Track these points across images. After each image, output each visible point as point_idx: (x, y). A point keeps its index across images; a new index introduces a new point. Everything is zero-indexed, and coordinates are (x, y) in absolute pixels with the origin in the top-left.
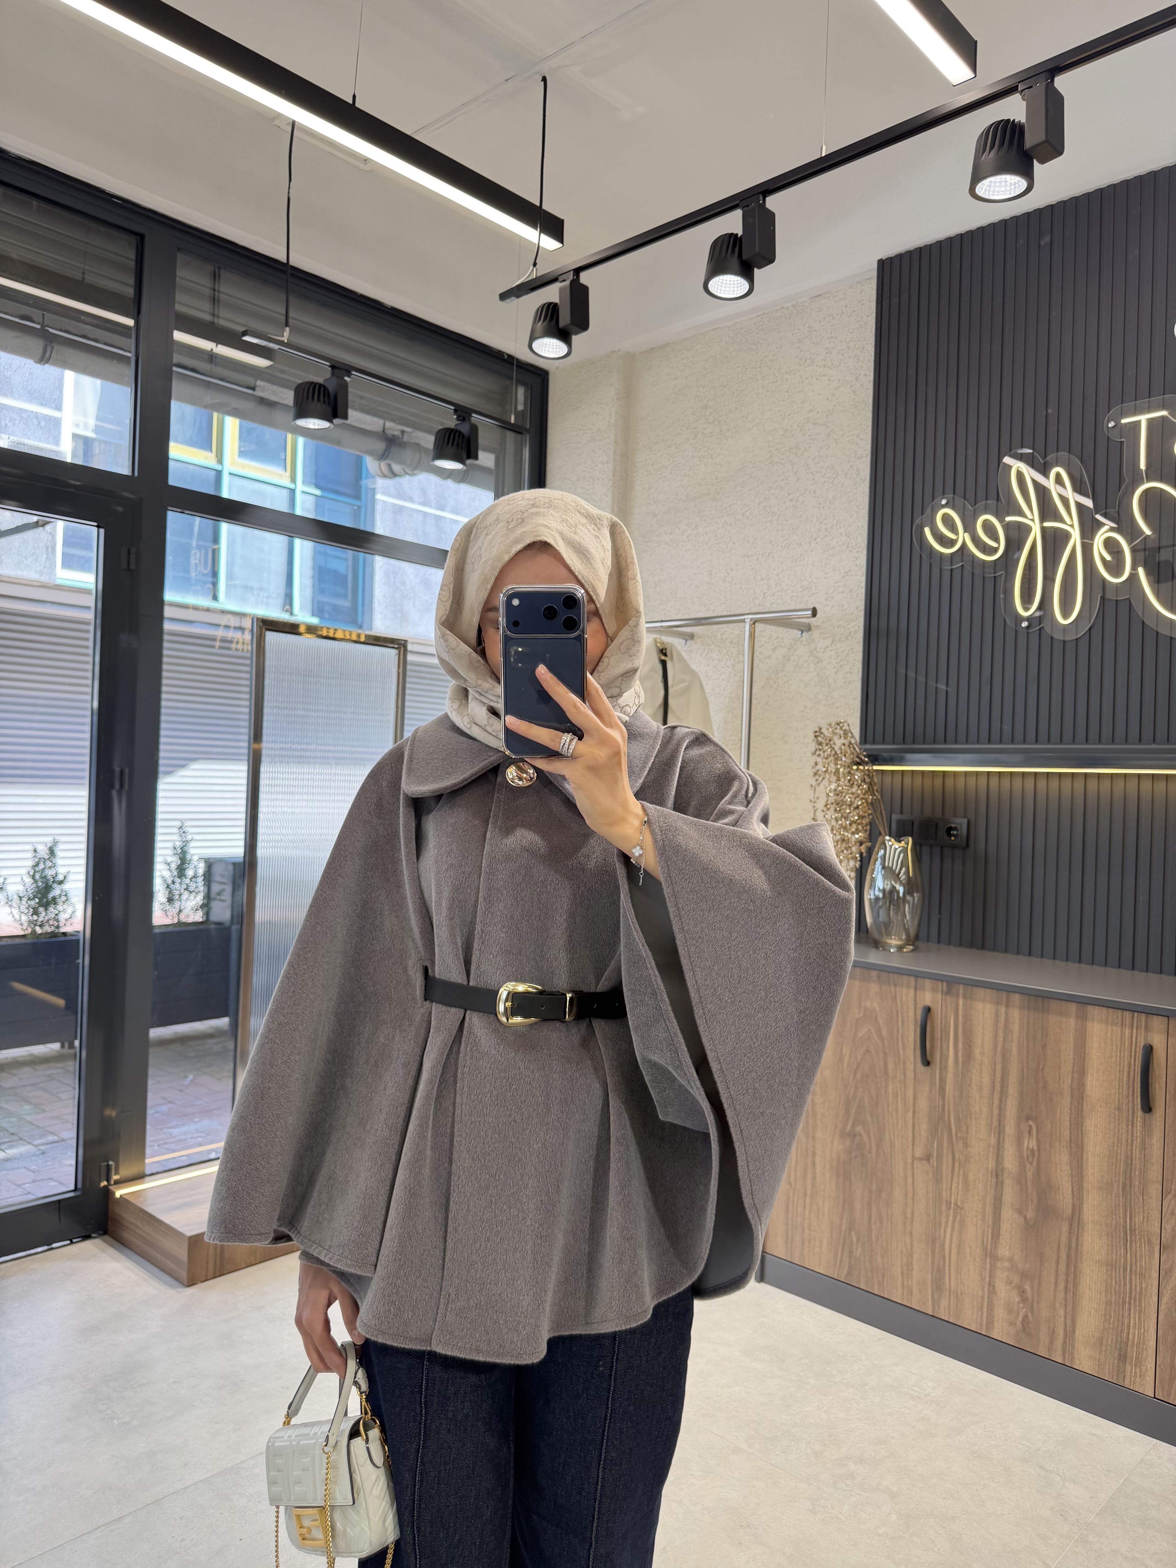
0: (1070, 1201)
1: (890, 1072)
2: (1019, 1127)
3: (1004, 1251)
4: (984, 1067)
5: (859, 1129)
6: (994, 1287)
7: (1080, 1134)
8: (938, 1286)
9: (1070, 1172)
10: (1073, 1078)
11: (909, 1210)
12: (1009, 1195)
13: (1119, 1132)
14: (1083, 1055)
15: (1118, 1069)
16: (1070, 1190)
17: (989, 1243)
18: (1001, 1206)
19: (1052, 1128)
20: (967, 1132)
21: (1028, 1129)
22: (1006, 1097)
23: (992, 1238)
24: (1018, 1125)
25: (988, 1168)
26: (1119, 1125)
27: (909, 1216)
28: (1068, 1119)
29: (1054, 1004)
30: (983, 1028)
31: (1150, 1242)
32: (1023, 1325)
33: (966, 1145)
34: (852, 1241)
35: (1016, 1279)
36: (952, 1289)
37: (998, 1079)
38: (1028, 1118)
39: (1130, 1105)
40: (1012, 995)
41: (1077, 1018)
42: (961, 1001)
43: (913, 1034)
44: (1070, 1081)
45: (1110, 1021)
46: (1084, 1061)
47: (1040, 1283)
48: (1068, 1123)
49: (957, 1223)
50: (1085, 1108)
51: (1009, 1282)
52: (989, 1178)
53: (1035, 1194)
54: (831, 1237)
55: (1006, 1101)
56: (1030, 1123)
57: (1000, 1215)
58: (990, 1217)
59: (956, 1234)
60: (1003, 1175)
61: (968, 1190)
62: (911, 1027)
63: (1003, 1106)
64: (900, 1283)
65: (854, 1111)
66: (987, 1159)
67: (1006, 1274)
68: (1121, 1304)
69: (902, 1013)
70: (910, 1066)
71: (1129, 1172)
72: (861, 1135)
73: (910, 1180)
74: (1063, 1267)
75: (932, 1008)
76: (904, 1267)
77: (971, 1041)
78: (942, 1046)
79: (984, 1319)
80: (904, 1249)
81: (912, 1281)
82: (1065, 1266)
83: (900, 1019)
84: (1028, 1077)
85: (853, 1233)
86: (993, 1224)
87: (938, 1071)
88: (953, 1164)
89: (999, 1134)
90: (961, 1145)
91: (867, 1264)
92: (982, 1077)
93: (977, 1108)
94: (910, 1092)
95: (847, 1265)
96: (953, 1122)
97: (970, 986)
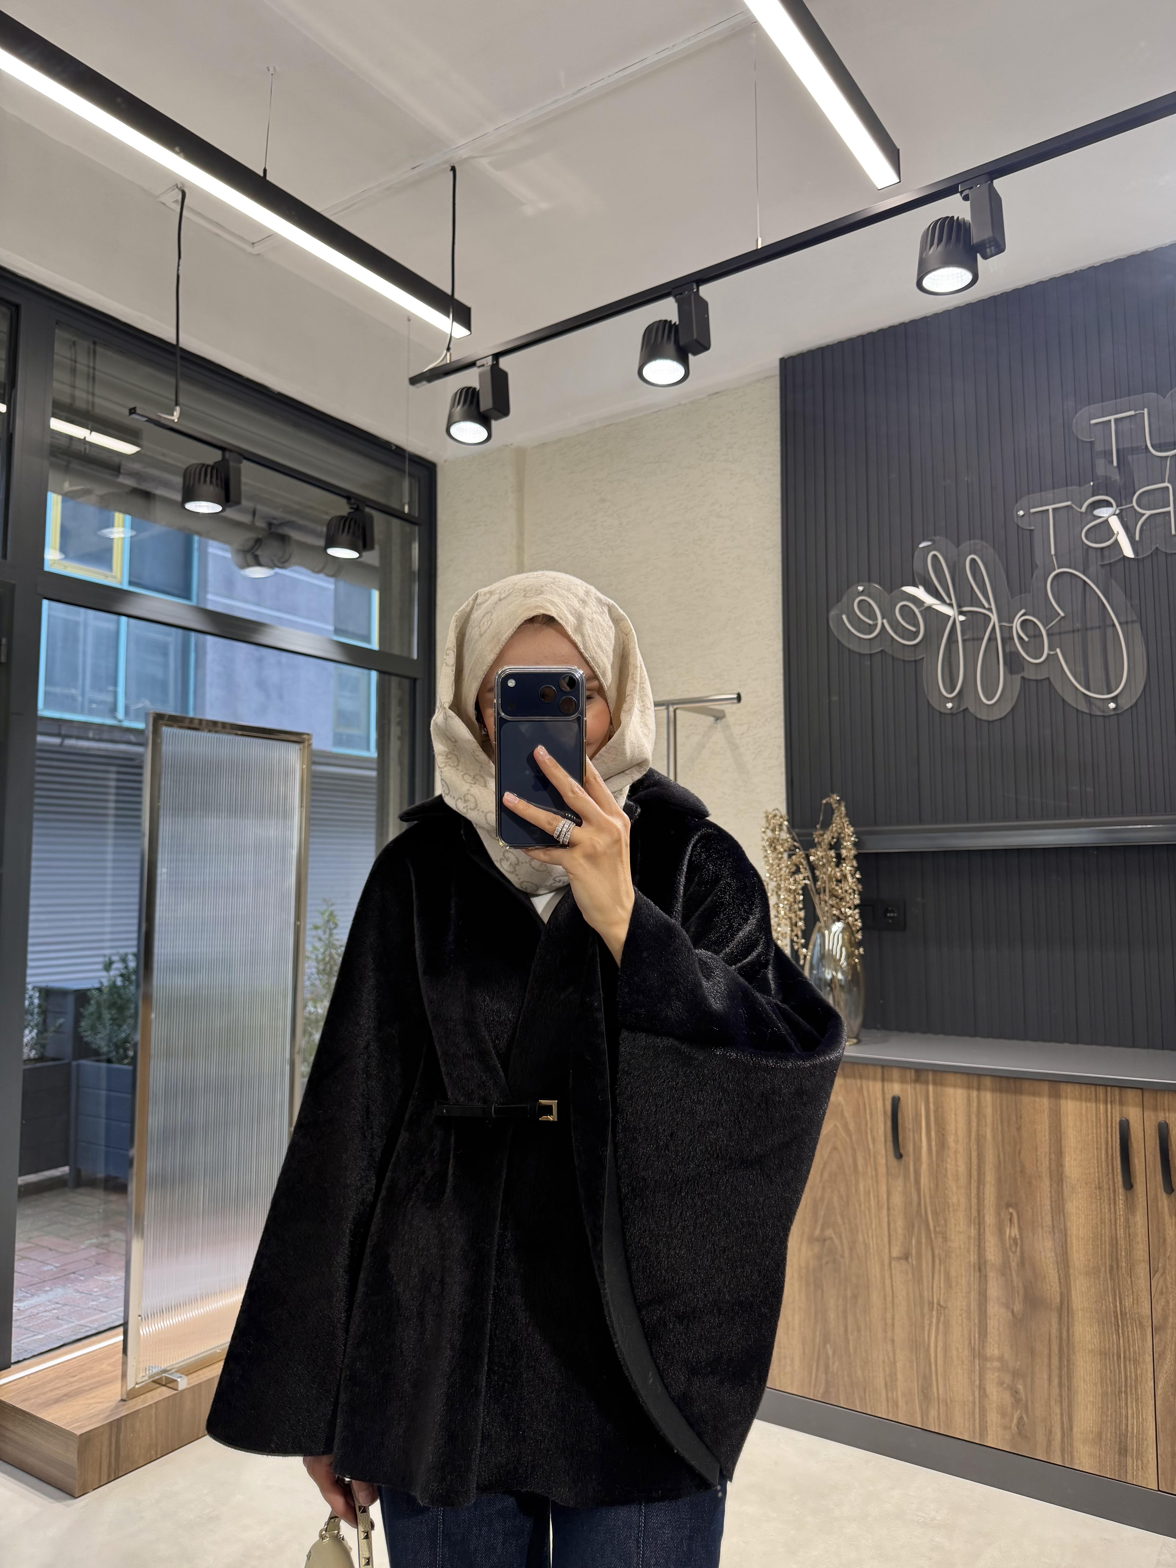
0: (1058, 1289)
1: (860, 1169)
3: (993, 1350)
4: (959, 1156)
5: (831, 1233)
6: (985, 1390)
7: (1062, 1218)
8: (926, 1395)
9: (1055, 1258)
10: (1050, 1159)
11: (889, 1316)
12: (994, 1289)
13: (1101, 1212)
14: (1059, 1134)
15: (1095, 1146)
16: (1057, 1278)
17: (977, 1342)
18: (986, 1302)
19: (1033, 1213)
20: (946, 1226)
21: (1009, 1217)
22: (984, 1185)
23: (979, 1338)
24: (998, 1214)
25: (970, 1261)
26: (1101, 1205)
27: (889, 1321)
28: (1048, 1202)
29: (1026, 1085)
30: (956, 1114)
31: (1141, 1324)
32: (1018, 1428)
33: (945, 1239)
34: (827, 1355)
35: (1008, 1379)
36: (941, 1397)
37: (975, 1167)
38: (1008, 1205)
39: (1111, 1183)
40: (983, 1079)
41: (1050, 1096)
42: (931, 1088)
43: (882, 1126)
44: (1047, 1163)
45: (1083, 1097)
46: (1061, 1140)
47: (1033, 1381)
48: (1048, 1208)
49: (941, 1324)
50: (1065, 1189)
51: (1001, 1383)
52: (972, 1272)
53: (1020, 1284)
54: (804, 1353)
55: (983, 1189)
56: (1011, 1210)
57: (986, 1311)
58: (976, 1314)
59: (940, 1337)
60: (986, 1268)
61: (951, 1287)
62: (881, 1119)
63: (981, 1194)
64: (884, 1396)
65: (821, 1214)
66: (969, 1251)
67: (996, 1374)
68: (1117, 1393)
69: (871, 1108)
70: (882, 1161)
71: (1115, 1254)
72: (831, 1239)
73: (888, 1282)
74: (1055, 1361)
75: (902, 1098)
76: (887, 1378)
77: (944, 1129)
78: (914, 1137)
79: (977, 1426)
80: (886, 1358)
81: (897, 1394)
82: (1057, 1359)
83: (868, 1111)
84: (1005, 1162)
85: (828, 1346)
86: (980, 1322)
87: (911, 1164)
88: (933, 1262)
89: (979, 1224)
90: (940, 1240)
91: (846, 1378)
92: (957, 1166)
93: (954, 1199)
94: (883, 1189)
95: (824, 1381)
96: (930, 1217)
97: (940, 1072)
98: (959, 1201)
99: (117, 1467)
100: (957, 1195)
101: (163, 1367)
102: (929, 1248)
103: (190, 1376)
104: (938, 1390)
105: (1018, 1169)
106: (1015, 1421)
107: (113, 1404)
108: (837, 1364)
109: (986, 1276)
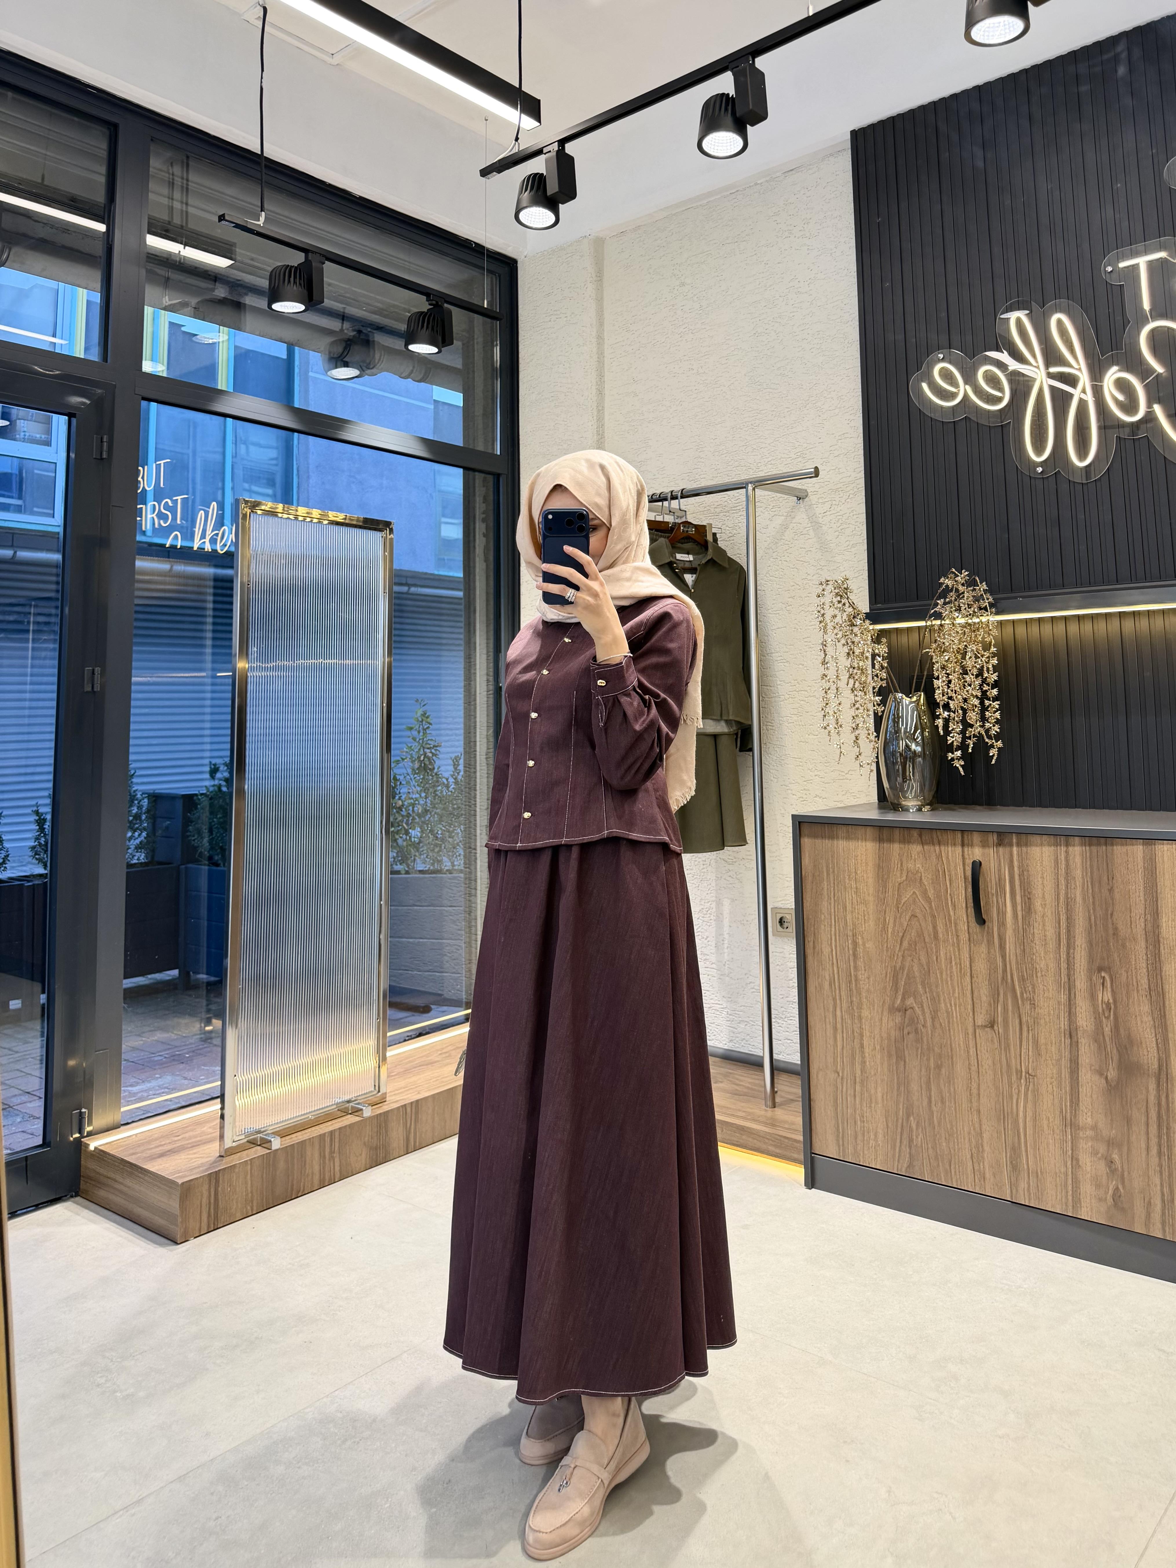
0: (1156, 1054)
1: (941, 936)
2: (1091, 980)
3: (1086, 1119)
4: (1046, 919)
5: (910, 1001)
6: (1077, 1160)
7: (1159, 981)
8: (1014, 1166)
9: (1152, 1023)
10: (1146, 920)
12: (1087, 1056)
16: (1154, 1042)
17: (1068, 1110)
18: (1078, 1069)
19: (1127, 976)
20: (1034, 993)
21: (1101, 980)
22: (1074, 949)
23: (1071, 1106)
24: (1090, 978)
25: (1060, 1028)
27: (975, 1091)
28: (1144, 967)
29: (1119, 844)
30: (1042, 877)
32: (1114, 1200)
33: (1034, 1006)
34: (911, 1127)
35: (1102, 1149)
36: (1031, 1168)
37: (1064, 931)
38: (1100, 969)
40: (1071, 839)
41: (1145, 855)
42: (1015, 850)
43: (964, 892)
46: (1157, 899)
47: (1129, 1150)
48: (1145, 971)
49: (1030, 1092)
50: (1162, 952)
51: (1095, 1153)
52: (1063, 1040)
53: (1115, 1051)
54: (888, 1126)
55: (1074, 953)
56: (1103, 973)
57: (1078, 1078)
58: (1067, 1082)
59: (1029, 1107)
60: (1077, 1034)
61: (1040, 1055)
62: (961, 885)
63: (1071, 958)
64: (970, 1169)
65: (902, 984)
66: (1058, 1018)
67: (1090, 1144)
69: (950, 869)
70: (963, 929)
72: (912, 1008)
73: (972, 1051)
74: (1153, 1129)
75: (983, 862)
76: (974, 1149)
77: (1029, 893)
78: (997, 901)
80: (972, 1129)
81: (983, 1165)
82: (1156, 1127)
83: (948, 879)
84: (1096, 924)
85: (912, 1118)
86: (1072, 1090)
87: (995, 929)
88: (1021, 1029)
89: (1070, 990)
90: (1028, 1007)
91: (931, 1151)
92: (1045, 929)
93: (1043, 964)
94: (965, 955)
95: (908, 1156)
96: (1016, 983)
97: (1025, 835)
98: (1047, 966)
99: (216, 1220)
100: (1045, 959)
101: (258, 1129)
102: (1016, 1015)
103: (283, 1139)
104: (1028, 1161)
105: (1111, 931)
106: (1110, 1191)
107: (212, 1159)
108: (920, 1136)
109: (1078, 1043)
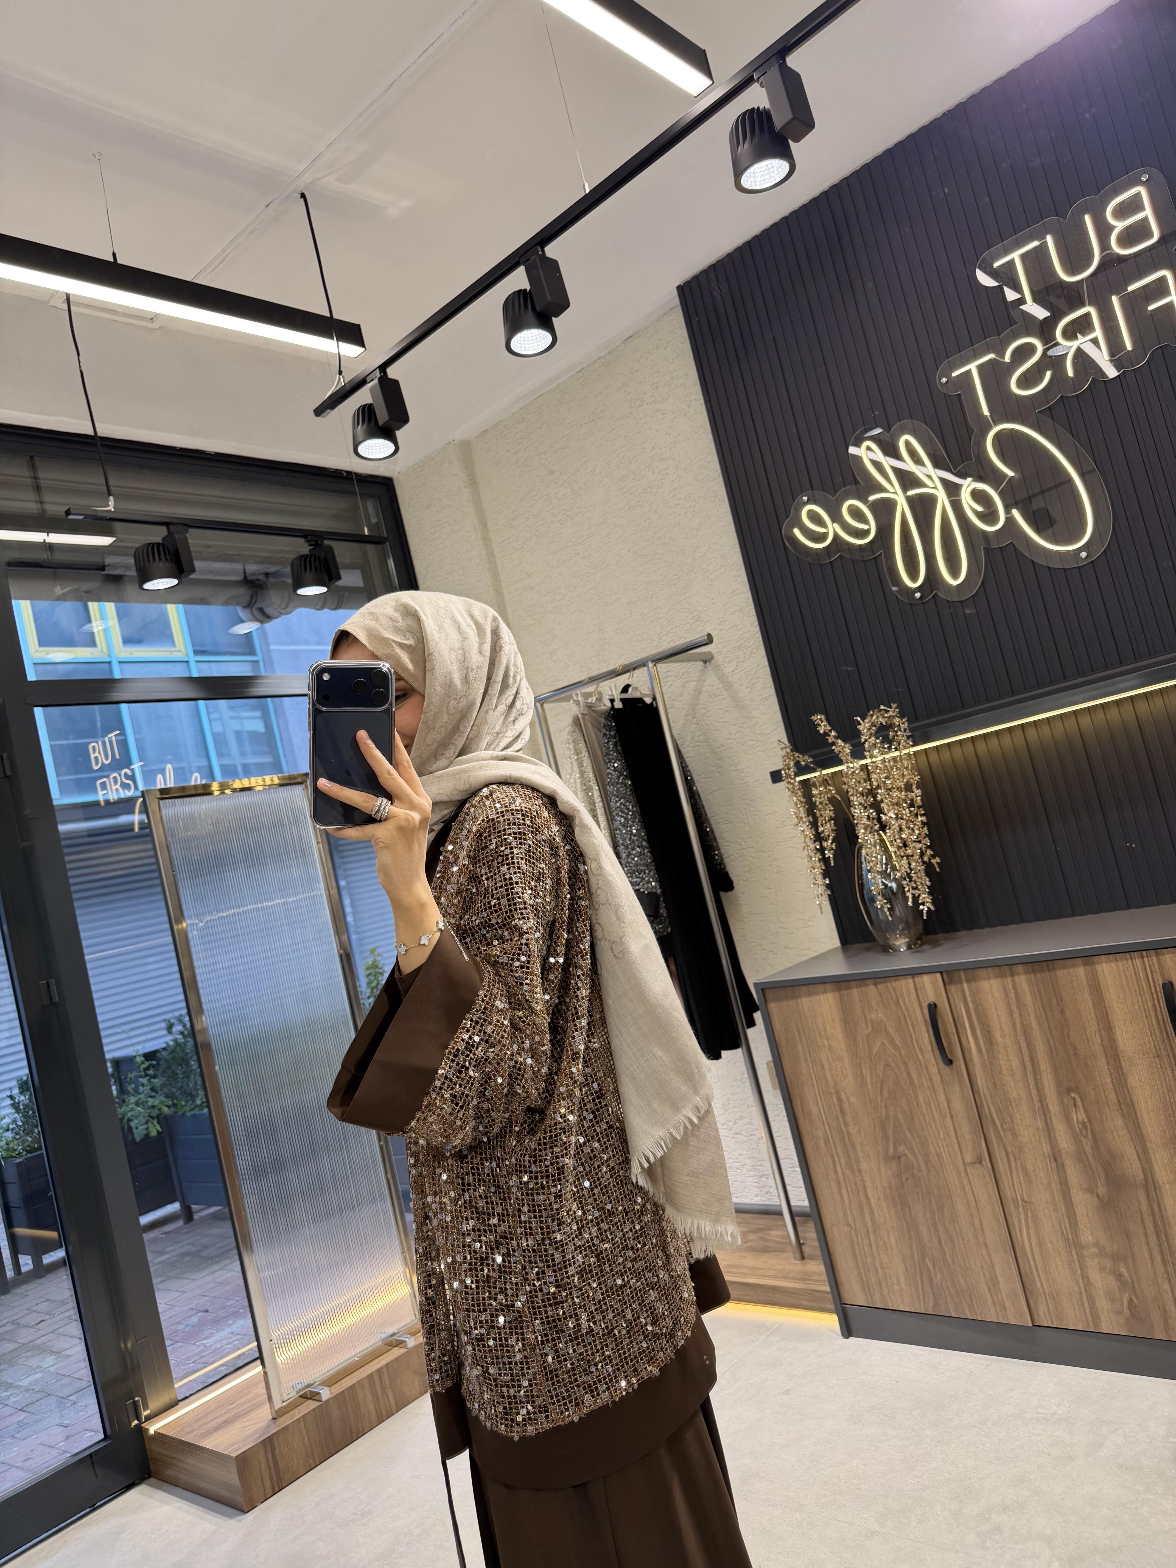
0: (1139, 1166)
1: (916, 1081)
2: (1063, 1102)
3: (1087, 1237)
4: (1009, 1050)
5: (902, 1149)
6: (1088, 1278)
7: (1127, 1093)
9: (1128, 1136)
10: (1101, 1036)
11: (976, 1221)
12: (1075, 1177)
13: (1166, 1081)
14: (1104, 1010)
15: (1145, 1016)
16: (1135, 1154)
17: (1069, 1232)
18: (1069, 1190)
19: (1096, 1095)
20: (1013, 1122)
21: (1072, 1102)
22: (1040, 1073)
23: (1071, 1227)
24: (1061, 1101)
25: (1044, 1153)
26: (1163, 1073)
27: (978, 1227)
28: (1109, 1080)
30: (996, 1009)
32: (1130, 1311)
33: (1015, 1135)
34: (928, 1269)
35: (1108, 1264)
36: (1047, 1291)
37: (1027, 1058)
38: (1069, 1090)
39: (1169, 1048)
40: (1014, 967)
41: (1086, 973)
42: (966, 986)
43: (928, 1035)
44: (1099, 1041)
45: (1121, 967)
46: (1107, 1015)
47: (1134, 1262)
48: (1111, 1085)
49: (1030, 1219)
50: (1123, 1064)
51: (1102, 1269)
52: (1048, 1164)
53: (1100, 1168)
54: (907, 1270)
55: (1041, 1078)
56: (1073, 1095)
57: (1071, 1200)
58: (1062, 1204)
59: (1032, 1231)
60: (1061, 1157)
61: (1031, 1182)
62: (923, 1027)
63: (1039, 1085)
64: (990, 1300)
65: (891, 1132)
66: (1040, 1144)
67: (1096, 1261)
69: (910, 1016)
70: (934, 1070)
72: (905, 1155)
74: (1153, 1239)
75: (938, 1004)
76: (989, 1283)
77: (988, 1026)
78: (959, 1040)
79: (1089, 1315)
80: (983, 1263)
81: (1001, 1296)
82: (1154, 1236)
83: (909, 1023)
84: (1055, 1048)
85: (927, 1260)
86: (1068, 1211)
87: (963, 1067)
88: (1008, 1159)
89: (1045, 1115)
90: (1010, 1137)
91: (951, 1289)
92: (1009, 1061)
93: (1015, 1094)
94: (942, 1097)
95: (931, 1296)
96: (995, 1115)
97: (972, 970)
98: (1019, 1094)
99: (279, 1479)
100: (1015, 1089)
101: (306, 1382)
102: (1001, 1147)
103: (332, 1387)
104: (1042, 1285)
105: (1071, 1052)
106: (1126, 1304)
107: (264, 1423)
108: (939, 1276)
109: (1063, 1164)
